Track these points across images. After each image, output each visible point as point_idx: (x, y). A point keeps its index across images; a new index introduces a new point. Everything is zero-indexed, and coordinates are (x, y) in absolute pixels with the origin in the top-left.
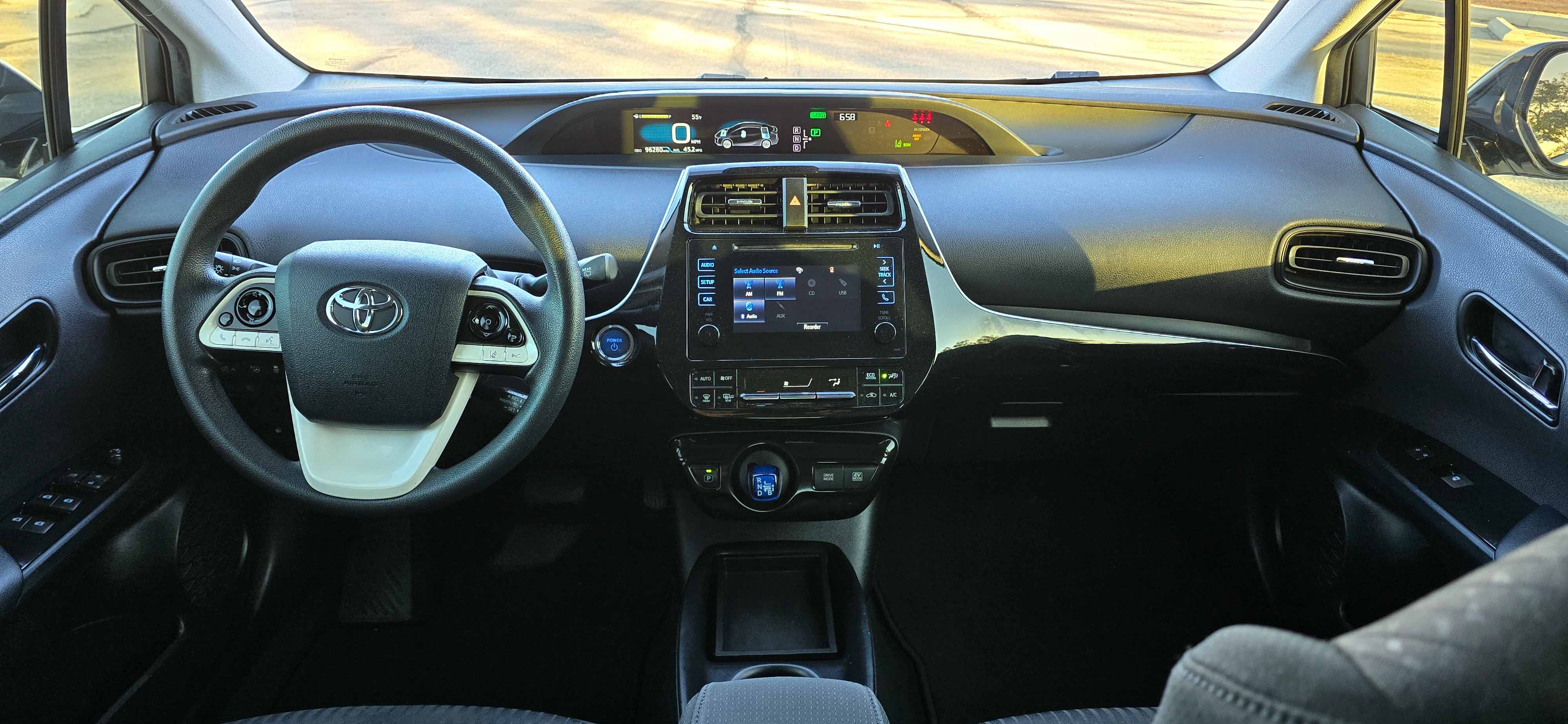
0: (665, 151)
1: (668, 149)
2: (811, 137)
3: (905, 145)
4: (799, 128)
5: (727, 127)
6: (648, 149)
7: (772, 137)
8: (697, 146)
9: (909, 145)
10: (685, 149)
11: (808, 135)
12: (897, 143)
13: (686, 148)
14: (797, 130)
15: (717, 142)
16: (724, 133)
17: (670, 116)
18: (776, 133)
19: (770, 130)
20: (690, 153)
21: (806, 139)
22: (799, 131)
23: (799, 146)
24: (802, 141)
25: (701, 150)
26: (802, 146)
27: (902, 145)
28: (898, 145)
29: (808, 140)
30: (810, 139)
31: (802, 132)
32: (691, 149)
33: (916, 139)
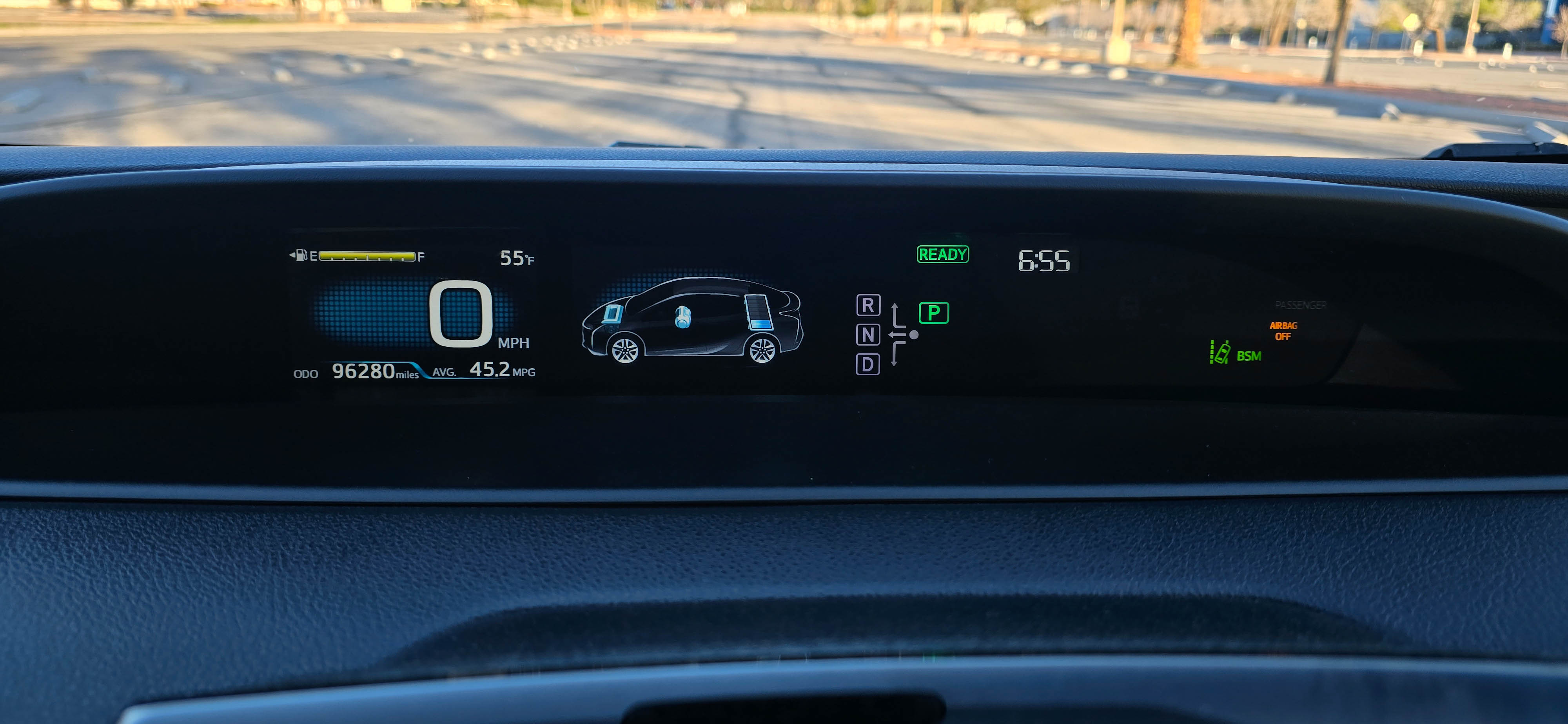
0: (402, 375)
1: (413, 370)
2: (919, 328)
3: (1241, 356)
4: (876, 299)
5: (626, 294)
6: (342, 370)
7: (783, 328)
8: (516, 357)
9: (1255, 356)
10: (476, 369)
11: (909, 319)
12: (1216, 351)
13: (478, 364)
14: (868, 303)
15: (588, 343)
16: (613, 314)
17: (421, 255)
18: (796, 314)
19: (777, 302)
20: (494, 381)
21: (898, 335)
22: (875, 306)
23: (875, 359)
24: (888, 342)
25: (530, 372)
26: (887, 358)
27: (1232, 356)
28: (1219, 356)
29: (907, 338)
30: (914, 335)
31: (888, 312)
32: (498, 369)
33: (1280, 337)
